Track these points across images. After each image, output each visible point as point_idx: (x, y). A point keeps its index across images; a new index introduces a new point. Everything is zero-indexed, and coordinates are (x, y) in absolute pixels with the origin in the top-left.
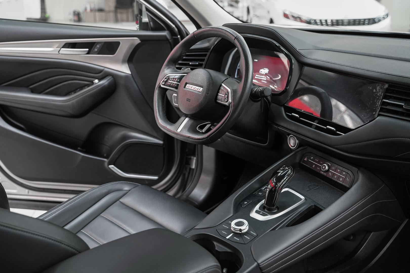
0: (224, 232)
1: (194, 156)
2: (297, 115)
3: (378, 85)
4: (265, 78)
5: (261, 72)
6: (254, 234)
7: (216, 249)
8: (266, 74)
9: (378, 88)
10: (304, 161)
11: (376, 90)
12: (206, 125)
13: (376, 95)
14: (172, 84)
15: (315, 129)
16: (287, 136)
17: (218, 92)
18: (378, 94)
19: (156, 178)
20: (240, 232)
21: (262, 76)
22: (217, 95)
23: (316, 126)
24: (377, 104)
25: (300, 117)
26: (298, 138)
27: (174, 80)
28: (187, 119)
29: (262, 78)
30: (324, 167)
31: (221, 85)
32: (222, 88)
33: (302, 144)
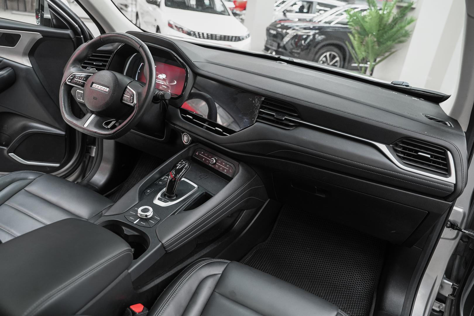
0: (131, 218)
1: (94, 145)
2: (191, 117)
3: (257, 98)
4: (163, 82)
5: (160, 76)
6: (158, 218)
7: (125, 233)
8: (164, 80)
9: (256, 100)
10: (196, 155)
11: (255, 102)
12: (111, 121)
13: (255, 105)
14: (78, 82)
15: (206, 129)
16: (182, 134)
17: (124, 93)
18: (257, 105)
19: (58, 165)
20: (146, 218)
21: (160, 81)
22: (123, 96)
23: (207, 126)
24: (256, 112)
25: (194, 118)
26: (191, 136)
27: (80, 78)
28: (93, 116)
29: (160, 82)
30: (212, 161)
31: (126, 87)
32: (127, 90)
33: (194, 141)
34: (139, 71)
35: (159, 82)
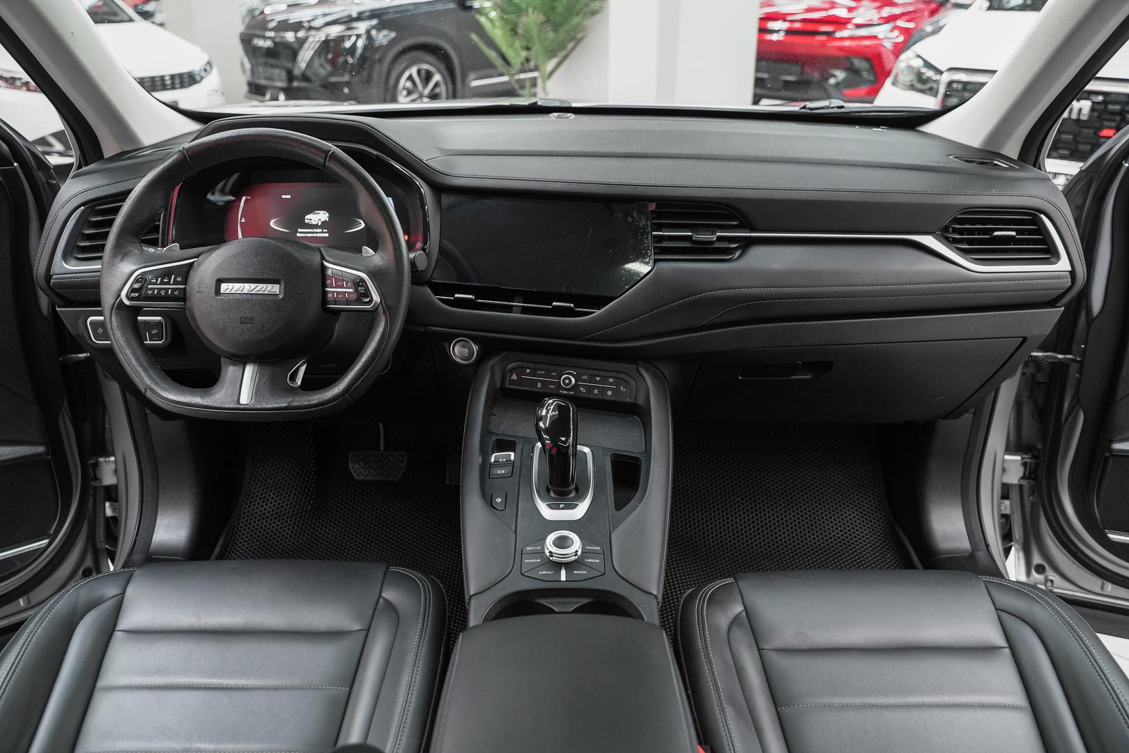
0: (542, 573)
2: (471, 296)
3: (634, 209)
4: (325, 232)
5: (310, 220)
6: (596, 548)
7: (557, 611)
8: (324, 225)
9: (635, 214)
10: (512, 382)
11: (634, 218)
12: (298, 368)
13: (636, 226)
15: (522, 313)
17: (324, 285)
18: (641, 225)
19: (46, 541)
20: (576, 557)
21: (315, 230)
22: (325, 293)
23: (523, 306)
24: (646, 242)
25: (476, 298)
26: (476, 340)
28: (249, 370)
29: (316, 233)
30: (565, 381)
32: (329, 272)
33: (489, 349)
34: (243, 220)
35: (315, 235)
